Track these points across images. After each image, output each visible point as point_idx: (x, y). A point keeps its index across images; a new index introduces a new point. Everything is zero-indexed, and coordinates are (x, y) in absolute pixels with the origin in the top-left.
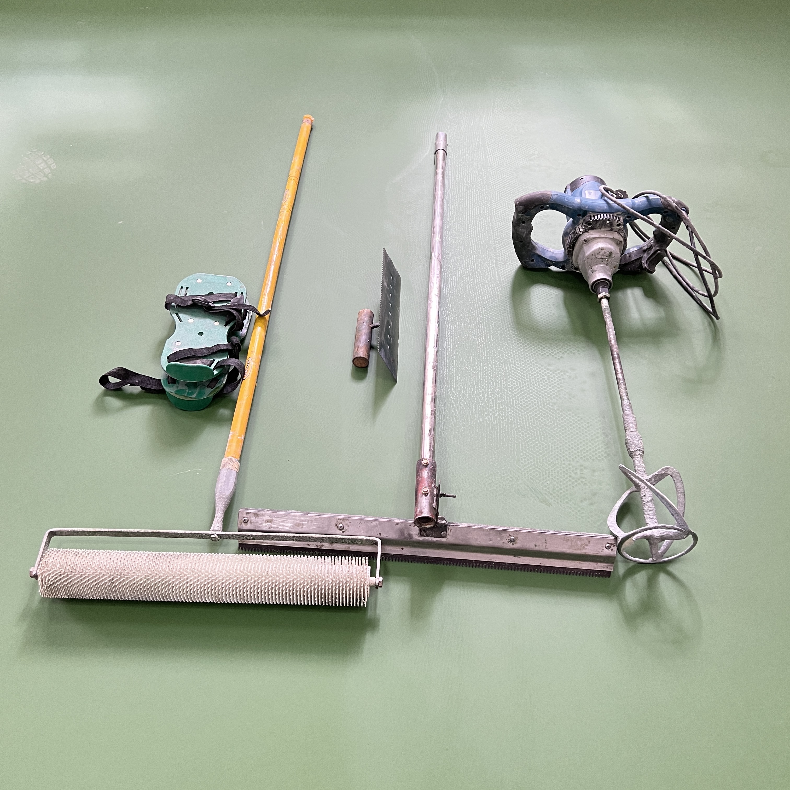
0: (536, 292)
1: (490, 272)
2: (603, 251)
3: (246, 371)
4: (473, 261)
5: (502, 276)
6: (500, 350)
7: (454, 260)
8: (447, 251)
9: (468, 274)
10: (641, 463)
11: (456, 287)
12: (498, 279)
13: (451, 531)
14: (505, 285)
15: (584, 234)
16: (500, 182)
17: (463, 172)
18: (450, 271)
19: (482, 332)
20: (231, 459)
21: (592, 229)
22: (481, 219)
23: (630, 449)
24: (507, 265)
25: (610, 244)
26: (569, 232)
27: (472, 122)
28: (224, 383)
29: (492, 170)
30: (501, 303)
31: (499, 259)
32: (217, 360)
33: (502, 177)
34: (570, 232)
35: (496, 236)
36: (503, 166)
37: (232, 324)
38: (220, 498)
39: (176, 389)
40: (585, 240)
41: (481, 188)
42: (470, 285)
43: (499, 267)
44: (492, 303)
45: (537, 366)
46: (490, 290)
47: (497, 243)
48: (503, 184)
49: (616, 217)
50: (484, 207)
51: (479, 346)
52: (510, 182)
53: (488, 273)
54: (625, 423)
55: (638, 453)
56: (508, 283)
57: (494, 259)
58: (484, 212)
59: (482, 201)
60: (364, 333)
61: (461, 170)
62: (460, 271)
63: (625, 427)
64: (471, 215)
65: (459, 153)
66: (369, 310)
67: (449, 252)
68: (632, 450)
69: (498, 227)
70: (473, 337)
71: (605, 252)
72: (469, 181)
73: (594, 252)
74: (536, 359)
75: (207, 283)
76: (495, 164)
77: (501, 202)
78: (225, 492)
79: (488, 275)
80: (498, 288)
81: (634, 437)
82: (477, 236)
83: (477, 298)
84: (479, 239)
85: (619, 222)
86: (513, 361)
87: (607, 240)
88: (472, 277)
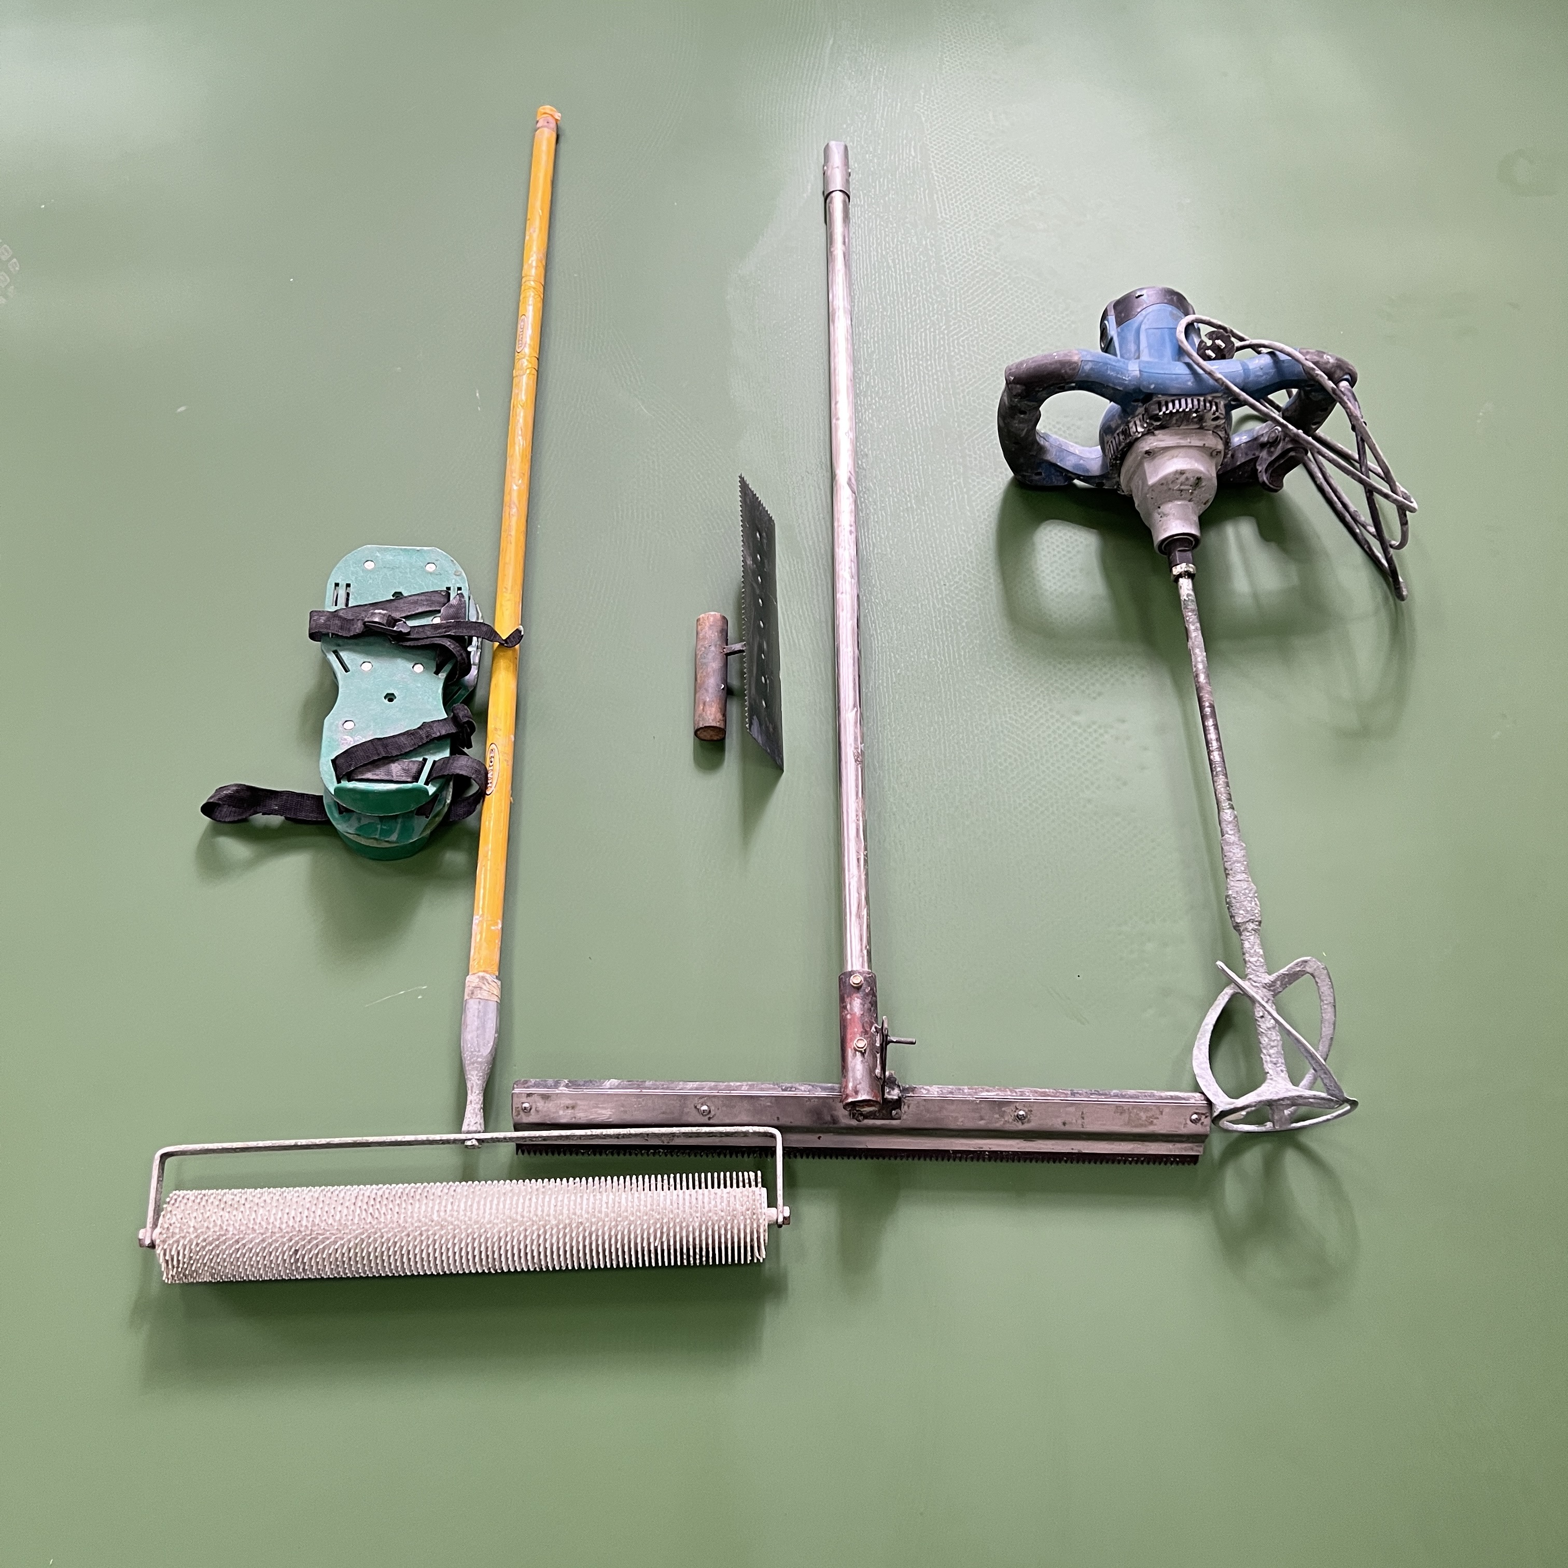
0: (1047, 541)
1: (953, 495)
2: (1184, 476)
3: (489, 775)
4: (918, 470)
5: (977, 505)
6: (979, 686)
7: (880, 472)
8: (864, 448)
9: (909, 505)
10: (1256, 947)
11: (887, 537)
12: (969, 514)
13: (909, 1107)
14: (983, 526)
15: (1146, 437)
16: (965, 262)
17: (885, 240)
18: (872, 497)
19: (944, 644)
20: (483, 978)
21: (1161, 427)
22: (929, 363)
23: (1236, 918)
24: (987, 477)
25: (1196, 461)
26: (1114, 426)
27: (899, 104)
28: (448, 801)
29: (945, 231)
30: (979, 572)
31: (971, 462)
32: (431, 760)
33: (967, 249)
34: (1116, 429)
35: (961, 405)
36: (969, 220)
37: (448, 667)
38: (473, 1063)
39: (356, 825)
40: (1147, 452)
41: (926, 280)
42: (914, 530)
43: (970, 483)
44: (959, 572)
45: (1052, 717)
46: (954, 542)
47: (964, 423)
48: (971, 270)
49: (1210, 402)
50: (934, 332)
51: (938, 676)
52: (984, 263)
53: (949, 499)
54: (1225, 860)
55: (1251, 926)
56: (990, 522)
57: (959, 464)
58: (935, 344)
59: (929, 316)
60: (714, 671)
61: (881, 234)
62: (893, 497)
63: (1226, 869)
64: (909, 353)
65: (875, 188)
66: (718, 615)
67: (868, 450)
68: (1239, 920)
69: (964, 381)
70: (926, 657)
71: (1187, 479)
72: (899, 263)
73: (1165, 478)
74: (1050, 702)
75: (385, 570)
76: (951, 217)
77: (968, 316)
78: (482, 1050)
79: (949, 504)
80: (970, 535)
81: (1243, 894)
82: (923, 408)
83: (930, 561)
84: (927, 415)
85: (1217, 414)
86: (1007, 709)
87: (1192, 451)
88: (916, 510)
